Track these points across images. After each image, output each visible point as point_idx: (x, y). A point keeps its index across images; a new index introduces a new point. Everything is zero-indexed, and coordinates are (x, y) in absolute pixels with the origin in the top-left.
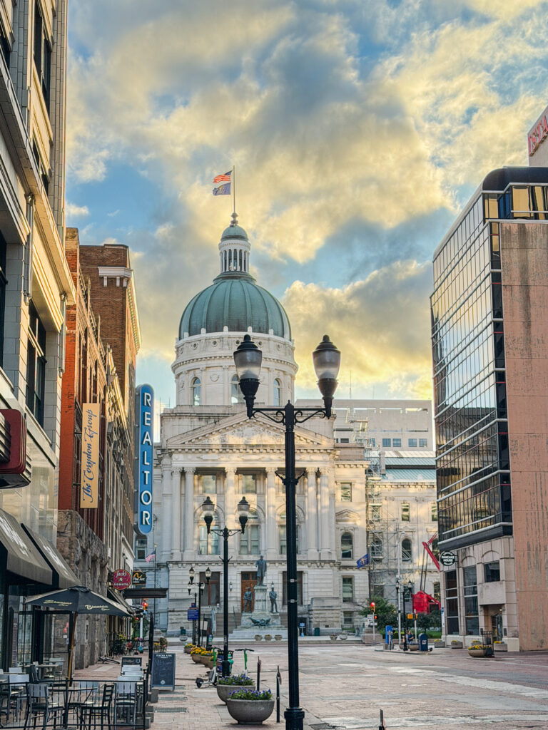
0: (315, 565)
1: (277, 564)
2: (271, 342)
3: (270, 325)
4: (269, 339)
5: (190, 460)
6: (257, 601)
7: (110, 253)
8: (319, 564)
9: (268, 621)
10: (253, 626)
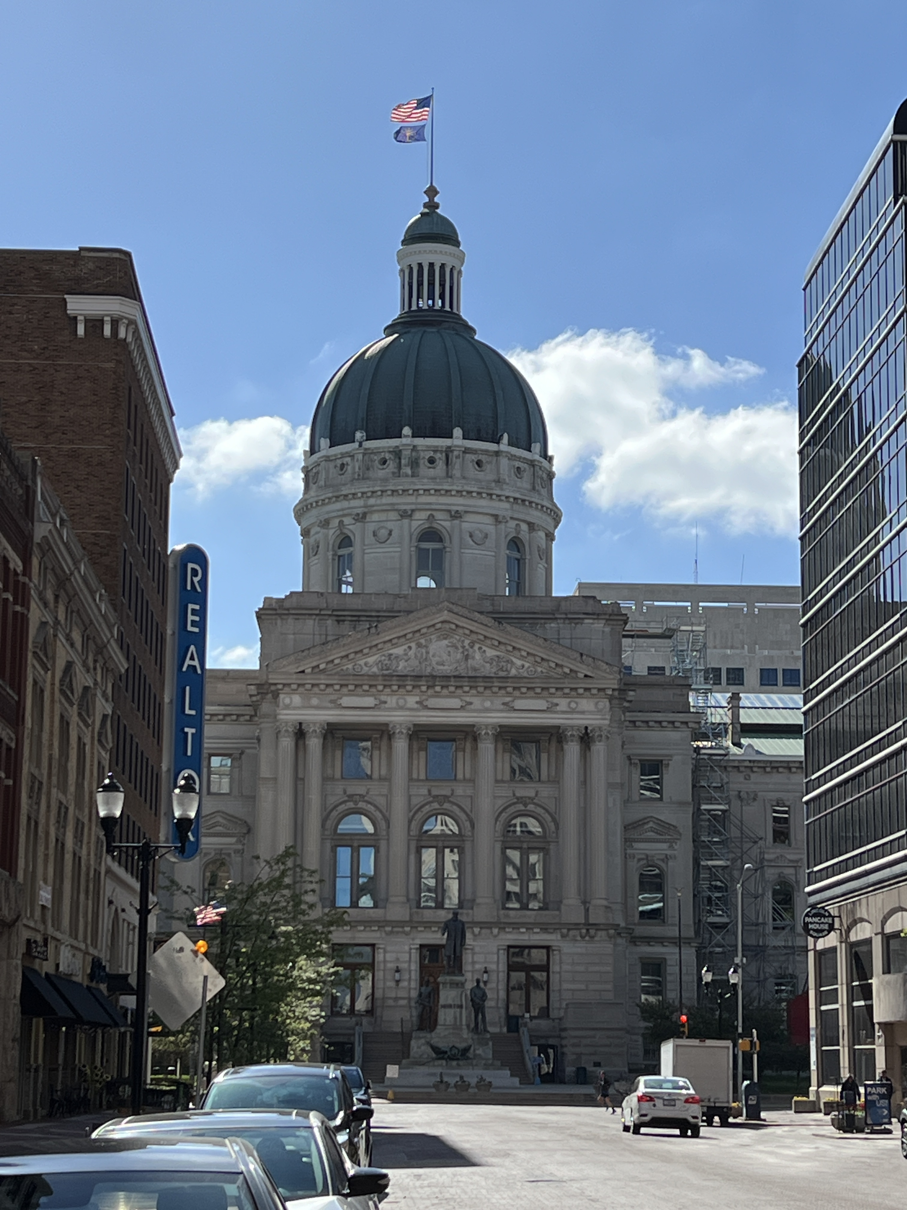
0: (576, 933)
1: (495, 931)
2: (504, 462)
3: (501, 426)
4: (497, 453)
5: (317, 708)
6: (444, 1006)
7: (91, 265)
8: (584, 931)
9: (466, 1050)
10: (434, 1059)
